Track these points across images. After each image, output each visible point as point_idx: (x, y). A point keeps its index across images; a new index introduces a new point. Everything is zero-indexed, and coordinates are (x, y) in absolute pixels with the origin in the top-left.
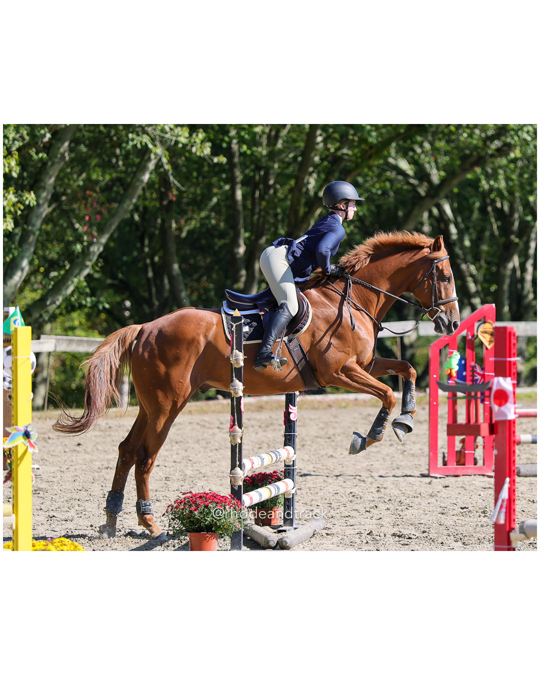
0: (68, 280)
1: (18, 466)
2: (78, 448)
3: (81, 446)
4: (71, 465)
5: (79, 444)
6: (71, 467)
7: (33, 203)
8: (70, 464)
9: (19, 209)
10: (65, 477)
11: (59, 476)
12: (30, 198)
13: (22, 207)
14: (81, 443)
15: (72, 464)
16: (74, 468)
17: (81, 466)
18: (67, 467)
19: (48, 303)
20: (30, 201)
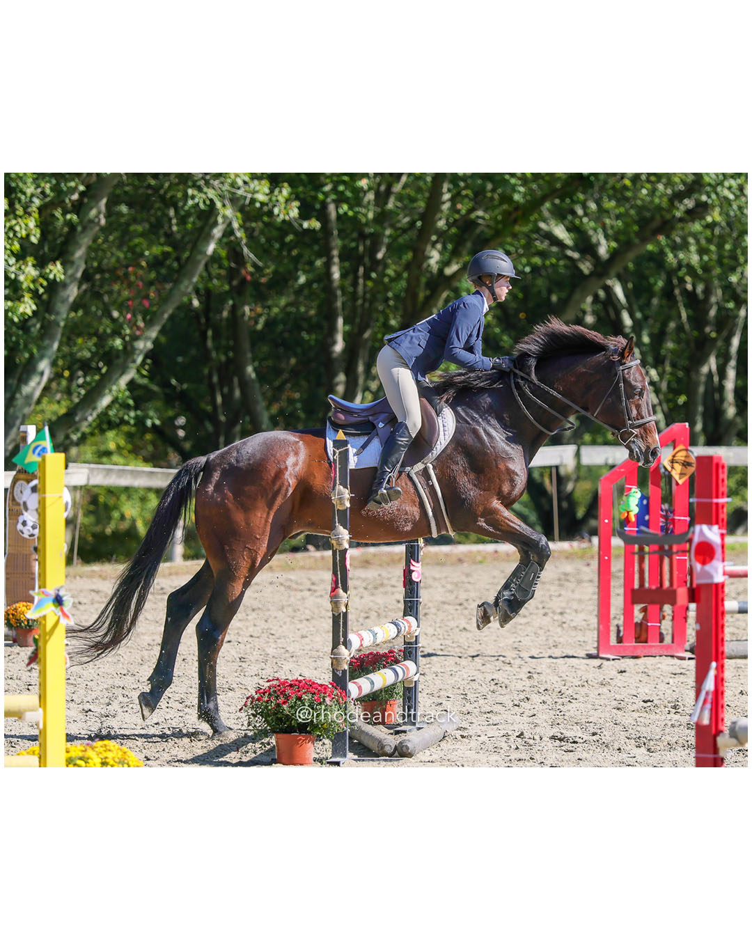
1: (46, 643)
7: (60, 277)
9: (41, 285)
13: (45, 283)
19: (77, 418)
20: (55, 275)
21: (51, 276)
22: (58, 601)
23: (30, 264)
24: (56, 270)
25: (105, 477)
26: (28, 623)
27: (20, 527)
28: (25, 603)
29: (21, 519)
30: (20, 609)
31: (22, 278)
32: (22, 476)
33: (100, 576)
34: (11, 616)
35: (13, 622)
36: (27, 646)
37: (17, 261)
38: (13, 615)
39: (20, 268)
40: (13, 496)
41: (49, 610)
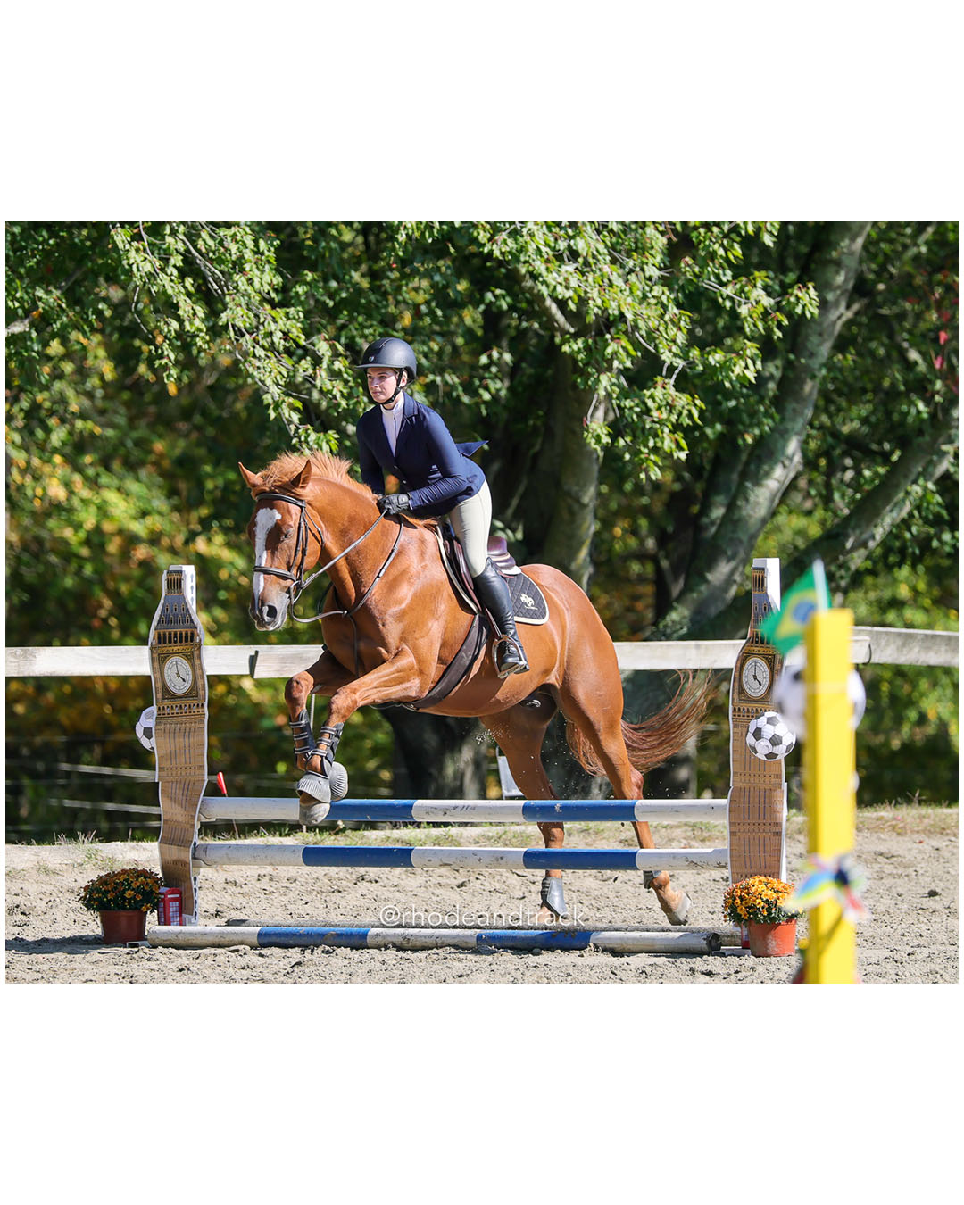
0: (897, 487)
1: (819, 954)
2: (931, 903)
3: (937, 898)
4: (919, 946)
5: (933, 894)
6: (918, 950)
7: (813, 310)
8: (916, 942)
9: (780, 326)
10: (908, 974)
11: (893, 972)
12: (806, 300)
13: (785, 322)
14: (938, 890)
15: (921, 941)
16: (926, 951)
17: (943, 947)
18: (909, 950)
19: (849, 545)
20: (804, 306)
21: (799, 310)
22: (842, 878)
23: (759, 284)
24: (806, 299)
25: (900, 649)
26: (770, 913)
27: (750, 740)
28: (762, 878)
29: (753, 726)
30: (754, 889)
31: (743, 310)
32: (756, 649)
33: (894, 828)
34: (738, 900)
35: (742, 911)
36: (769, 956)
37: (735, 277)
38: (742, 898)
39: (742, 291)
40: (741, 686)
41: (826, 895)
